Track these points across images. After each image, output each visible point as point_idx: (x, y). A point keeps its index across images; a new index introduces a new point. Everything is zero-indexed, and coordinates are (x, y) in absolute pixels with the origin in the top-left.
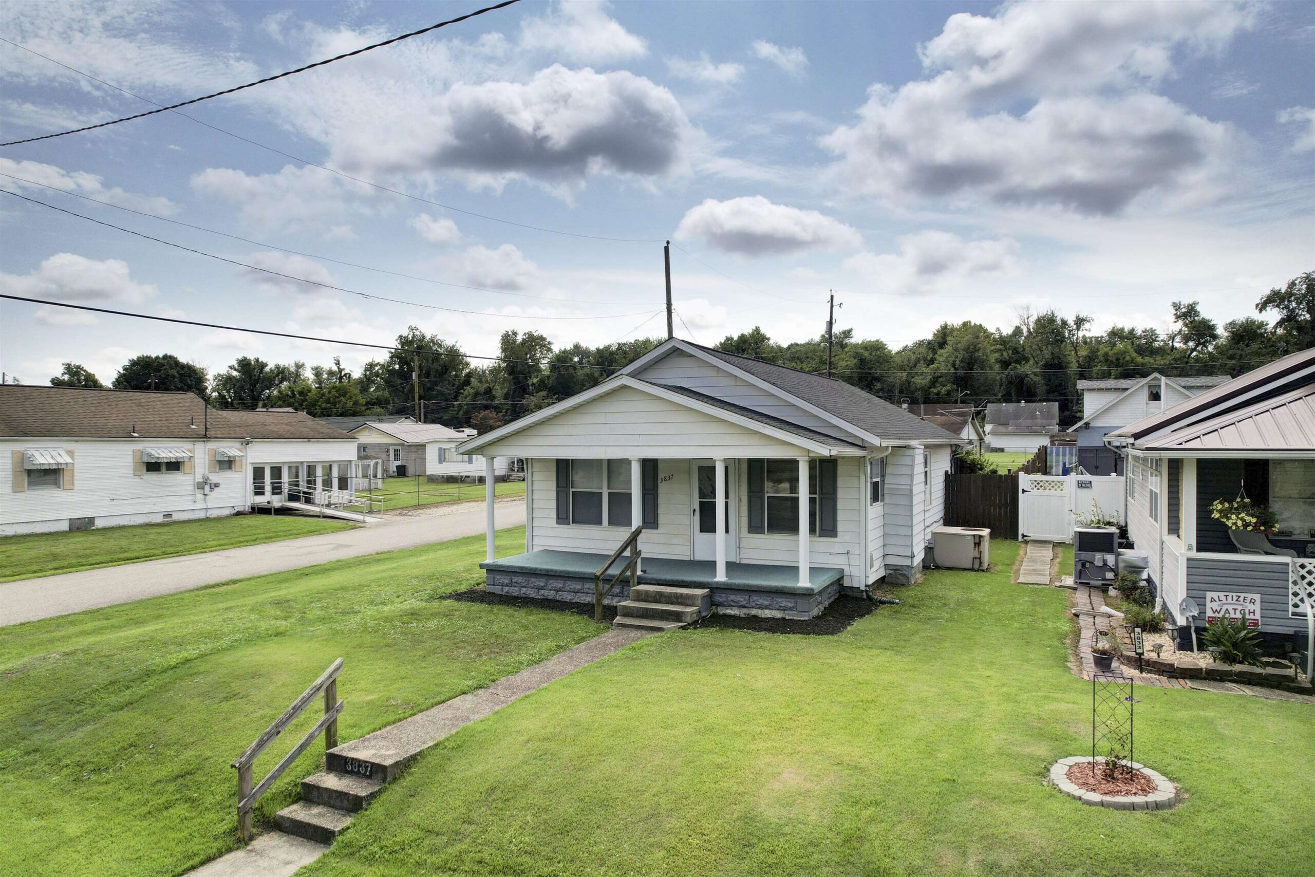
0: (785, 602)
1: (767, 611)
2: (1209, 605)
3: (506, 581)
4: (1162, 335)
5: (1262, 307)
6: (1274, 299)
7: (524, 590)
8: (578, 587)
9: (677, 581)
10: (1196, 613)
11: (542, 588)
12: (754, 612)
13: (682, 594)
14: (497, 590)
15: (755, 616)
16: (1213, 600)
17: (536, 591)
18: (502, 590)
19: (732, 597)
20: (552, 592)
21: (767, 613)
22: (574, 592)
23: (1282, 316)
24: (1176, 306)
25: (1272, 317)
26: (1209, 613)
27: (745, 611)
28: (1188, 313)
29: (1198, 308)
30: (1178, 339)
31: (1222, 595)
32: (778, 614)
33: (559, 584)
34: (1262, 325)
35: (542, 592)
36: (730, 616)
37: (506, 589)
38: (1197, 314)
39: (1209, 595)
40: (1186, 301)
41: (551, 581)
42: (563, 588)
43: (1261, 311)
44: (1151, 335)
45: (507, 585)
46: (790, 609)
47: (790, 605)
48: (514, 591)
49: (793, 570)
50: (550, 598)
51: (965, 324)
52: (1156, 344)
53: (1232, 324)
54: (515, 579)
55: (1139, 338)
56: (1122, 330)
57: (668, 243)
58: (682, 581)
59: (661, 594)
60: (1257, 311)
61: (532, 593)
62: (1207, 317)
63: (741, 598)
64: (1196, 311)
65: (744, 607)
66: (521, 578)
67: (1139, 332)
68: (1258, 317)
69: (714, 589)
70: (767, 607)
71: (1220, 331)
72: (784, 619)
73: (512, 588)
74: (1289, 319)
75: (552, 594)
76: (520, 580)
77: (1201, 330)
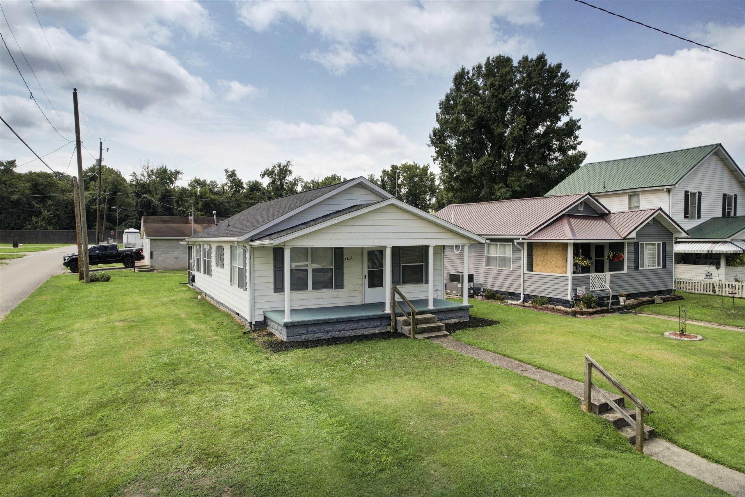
0: (460, 314)
1: (452, 320)
2: (576, 292)
3: (304, 332)
4: (220, 184)
5: (263, 176)
6: (268, 173)
7: (317, 335)
8: (355, 326)
10: (574, 295)
11: (330, 331)
12: (447, 322)
14: (297, 339)
16: (577, 290)
17: (326, 334)
18: (300, 338)
19: (438, 316)
20: (337, 333)
22: (352, 330)
23: (270, 181)
24: (226, 171)
25: (265, 182)
28: (231, 175)
29: (236, 173)
31: (578, 288)
32: (457, 320)
33: (342, 327)
34: (260, 184)
35: (330, 334)
37: (303, 337)
38: (235, 175)
40: (231, 169)
41: (337, 326)
42: (345, 328)
43: (262, 178)
44: (214, 184)
45: (304, 334)
47: (463, 315)
48: (310, 337)
50: (335, 336)
52: (216, 189)
53: (249, 182)
54: (311, 329)
55: (208, 185)
56: (200, 180)
57: (75, 89)
59: (418, 320)
60: (261, 178)
61: (323, 336)
62: (240, 178)
63: (441, 316)
64: (235, 174)
66: (314, 328)
67: (208, 182)
68: (260, 180)
69: (431, 313)
70: (453, 318)
71: (245, 186)
72: (459, 322)
73: (308, 335)
74: (273, 183)
75: (336, 334)
76: (314, 329)
77: (237, 184)
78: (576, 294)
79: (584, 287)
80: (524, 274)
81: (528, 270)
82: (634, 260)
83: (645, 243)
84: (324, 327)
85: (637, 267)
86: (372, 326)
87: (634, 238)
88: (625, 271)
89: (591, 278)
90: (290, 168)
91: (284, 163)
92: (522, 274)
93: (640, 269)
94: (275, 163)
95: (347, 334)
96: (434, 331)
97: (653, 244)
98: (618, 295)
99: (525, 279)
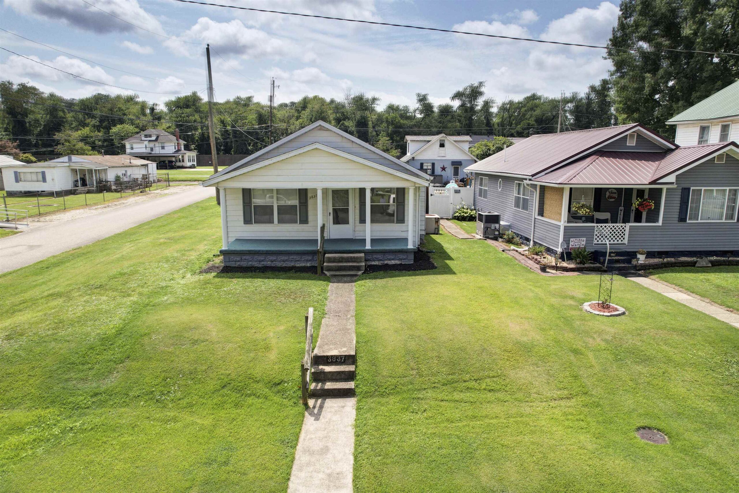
0: (401, 256)
1: (392, 261)
2: (571, 243)
3: (238, 259)
4: (411, 109)
5: (453, 98)
6: (458, 95)
8: (286, 258)
9: (347, 250)
10: (566, 247)
11: (262, 261)
12: (386, 262)
13: (354, 257)
14: (233, 264)
15: (387, 264)
16: (572, 241)
17: (259, 262)
18: (236, 264)
19: (375, 256)
20: (269, 262)
21: (393, 262)
22: (283, 261)
23: (460, 104)
24: (419, 95)
25: (456, 104)
26: (570, 246)
27: (382, 262)
28: (422, 99)
29: (427, 97)
30: (417, 112)
31: (575, 239)
32: (398, 262)
33: (273, 258)
34: (451, 107)
35: (263, 263)
36: (374, 265)
37: (238, 263)
38: (426, 100)
39: (571, 239)
40: (423, 93)
41: (268, 257)
42: (276, 259)
44: (406, 109)
45: (238, 261)
46: (404, 259)
47: (404, 257)
48: (244, 264)
49: (406, 240)
50: (267, 265)
51: (315, 97)
52: (408, 115)
53: (440, 106)
54: (244, 257)
55: (401, 110)
56: (393, 105)
57: (208, 45)
58: (349, 250)
59: (342, 258)
60: (451, 100)
61: (256, 264)
62: (431, 102)
63: (379, 256)
65: (381, 260)
67: (401, 107)
68: (450, 103)
69: (366, 252)
70: (393, 259)
71: (436, 110)
72: (401, 264)
73: (242, 262)
74: (463, 105)
75: (269, 264)
76: (247, 257)
77: (427, 108)
78: (568, 246)
79: (585, 239)
80: (535, 218)
81: (539, 215)
82: (678, 211)
83: (703, 188)
84: (256, 257)
85: (682, 219)
86: (303, 260)
87: (673, 183)
88: (660, 223)
89: (596, 229)
90: (482, 89)
91: (476, 84)
92: (533, 219)
93: (688, 221)
94: (467, 84)
95: (279, 264)
96: (352, 270)
97: (725, 190)
98: (636, 252)
99: (536, 225)
